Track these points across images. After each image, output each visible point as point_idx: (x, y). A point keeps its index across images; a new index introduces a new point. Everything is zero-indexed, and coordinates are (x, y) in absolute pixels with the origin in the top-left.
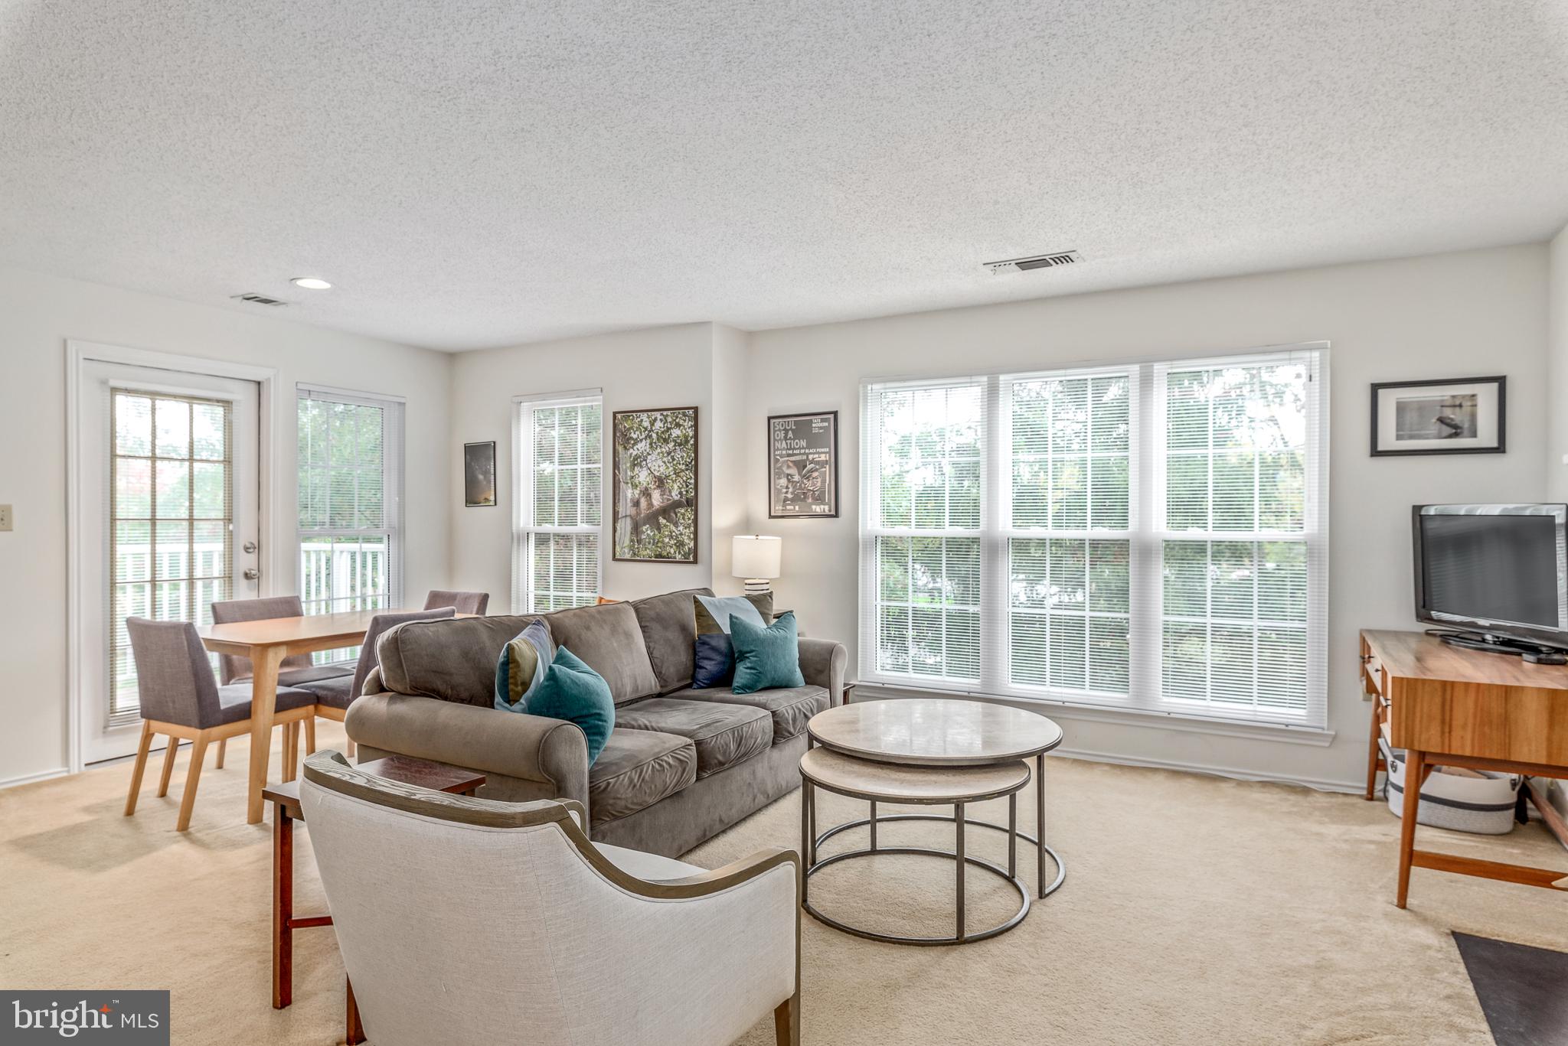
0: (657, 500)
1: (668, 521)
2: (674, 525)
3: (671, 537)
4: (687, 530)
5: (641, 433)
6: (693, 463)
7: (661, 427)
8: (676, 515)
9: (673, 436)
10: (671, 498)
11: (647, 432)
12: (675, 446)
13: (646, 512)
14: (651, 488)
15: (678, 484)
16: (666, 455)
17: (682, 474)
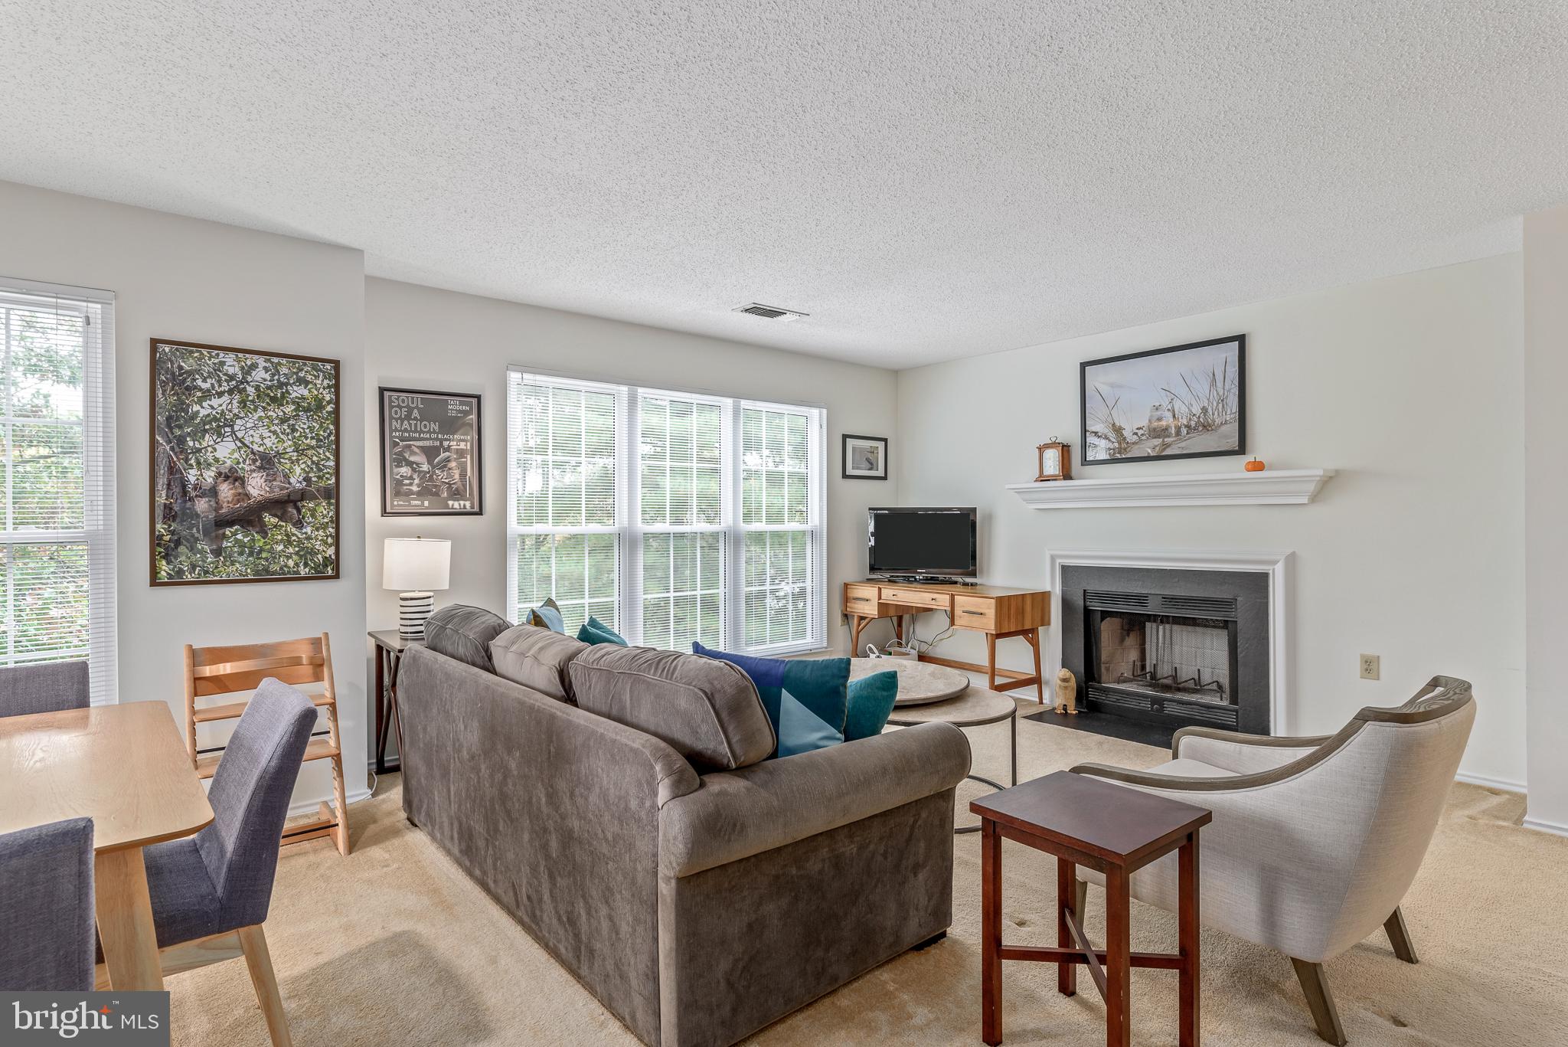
0: (257, 486)
1: (281, 519)
2: (294, 525)
3: (288, 542)
4: (321, 532)
5: (219, 382)
6: (332, 438)
7: (265, 380)
8: (299, 511)
9: (294, 395)
10: (287, 486)
11: (234, 382)
12: (295, 410)
13: (231, 505)
14: (243, 469)
15: (303, 466)
16: (276, 422)
17: (310, 452)
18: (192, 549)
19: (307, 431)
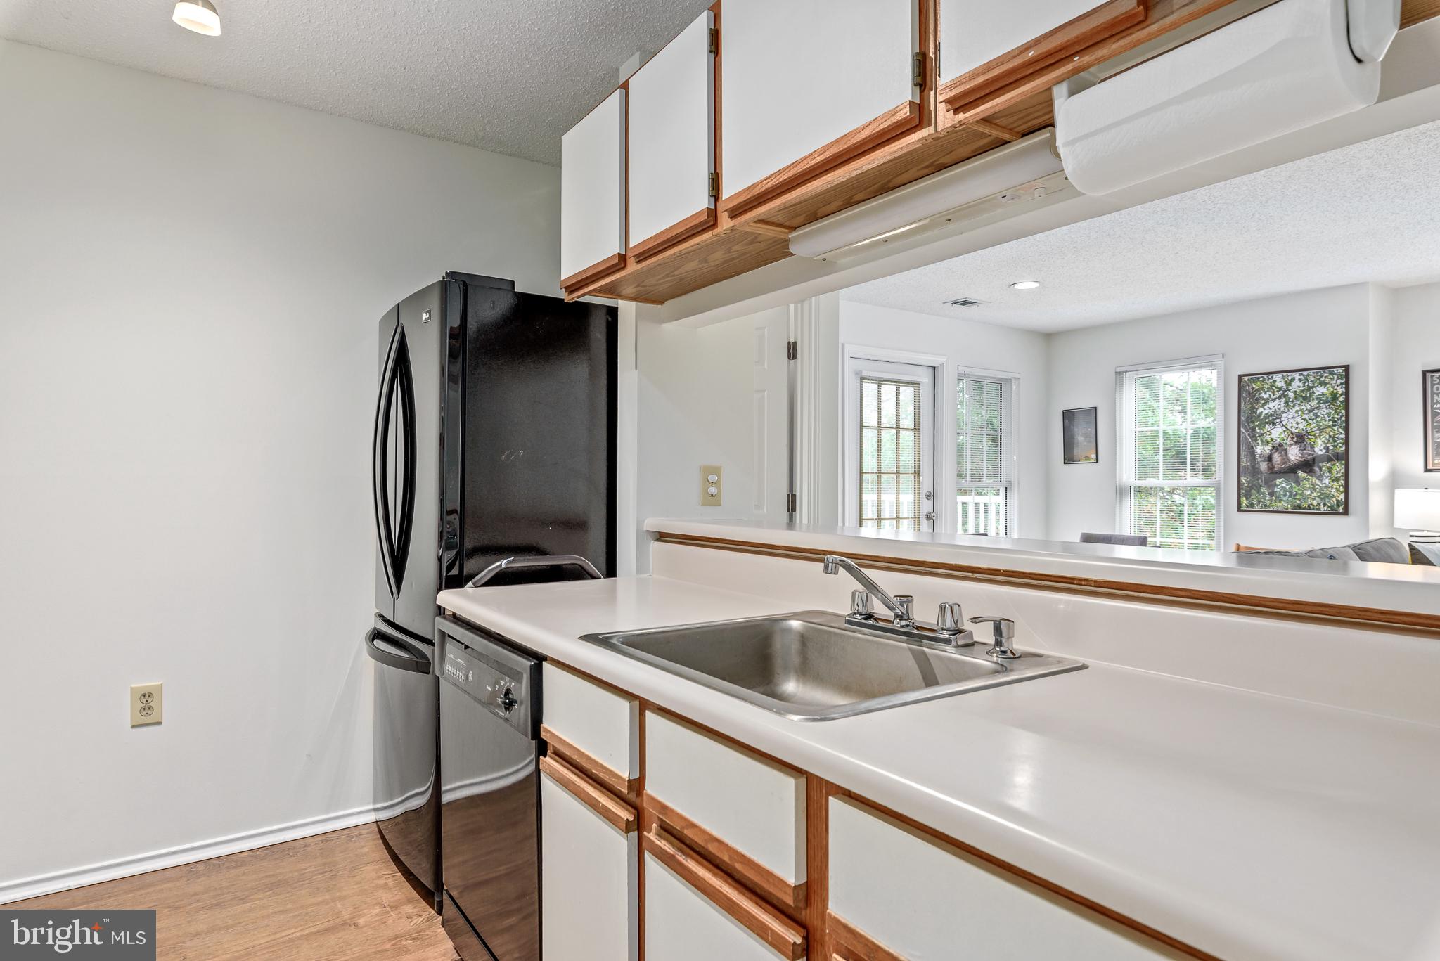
0: (1294, 454)
1: (1309, 475)
2: (1317, 478)
3: (1314, 490)
4: (1335, 483)
5: (1273, 393)
6: (1343, 419)
7: (1299, 387)
8: (1321, 469)
9: (1317, 394)
10: (1313, 453)
11: (1281, 392)
12: (1318, 403)
13: (1279, 466)
14: (1286, 444)
15: (1323, 439)
16: (1306, 412)
17: (1328, 430)
18: (1259, 492)
19: (1326, 416)
